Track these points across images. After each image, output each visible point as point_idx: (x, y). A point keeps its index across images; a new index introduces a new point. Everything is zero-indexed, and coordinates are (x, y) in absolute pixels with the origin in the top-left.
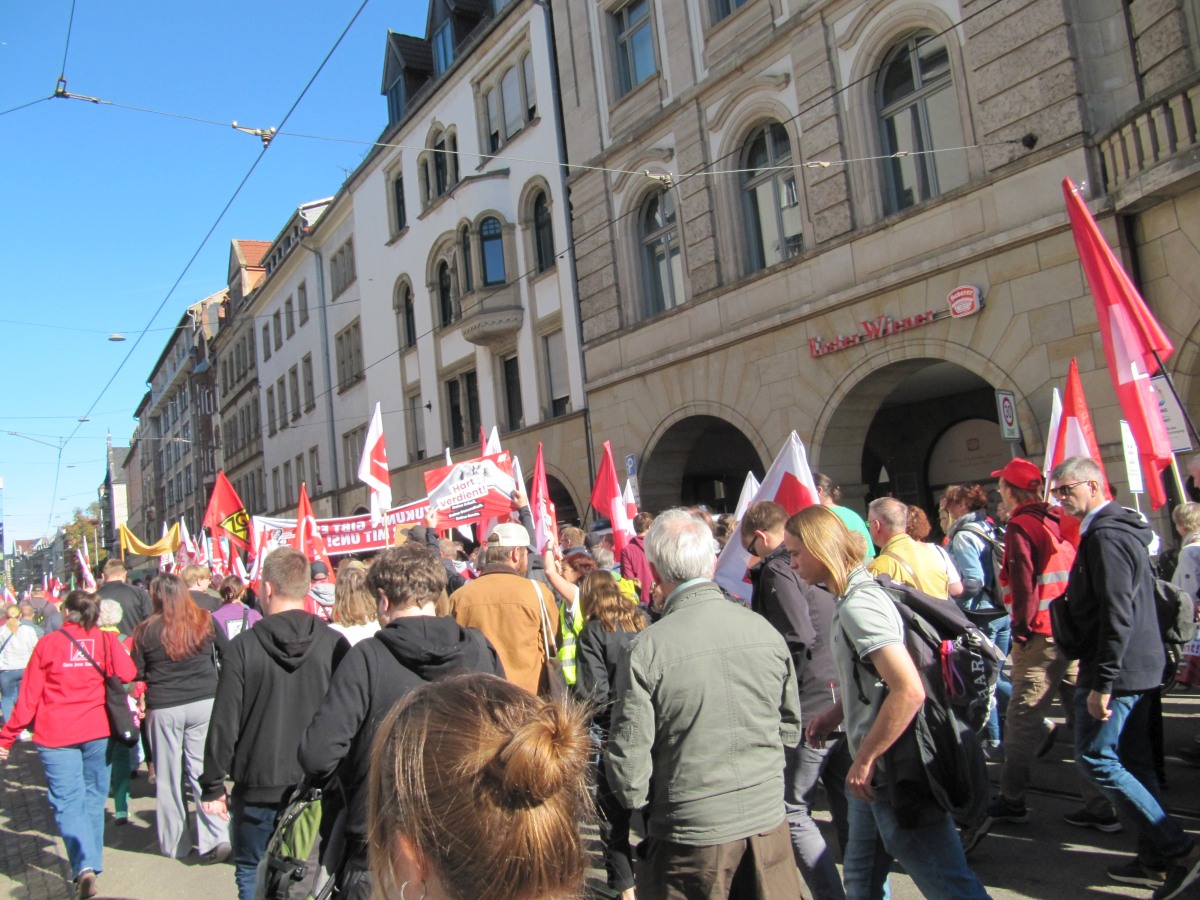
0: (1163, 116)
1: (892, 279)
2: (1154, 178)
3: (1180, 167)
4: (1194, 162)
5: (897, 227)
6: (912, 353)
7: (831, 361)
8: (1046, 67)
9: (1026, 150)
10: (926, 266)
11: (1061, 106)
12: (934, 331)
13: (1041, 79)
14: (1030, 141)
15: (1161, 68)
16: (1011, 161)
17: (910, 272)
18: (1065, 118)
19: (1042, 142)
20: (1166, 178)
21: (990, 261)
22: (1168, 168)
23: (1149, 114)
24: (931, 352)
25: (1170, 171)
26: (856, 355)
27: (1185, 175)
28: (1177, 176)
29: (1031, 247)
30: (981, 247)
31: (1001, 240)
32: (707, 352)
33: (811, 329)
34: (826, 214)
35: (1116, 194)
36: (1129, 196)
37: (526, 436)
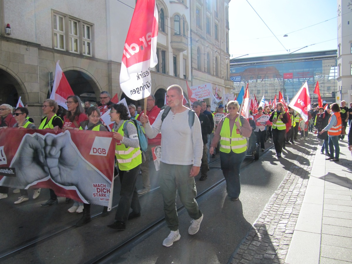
5: (218, 78)
14: (223, 77)
17: (219, 84)
21: (221, 87)
30: (221, 85)
34: (214, 72)
35: (226, 86)
36: (227, 87)
37: (181, 80)
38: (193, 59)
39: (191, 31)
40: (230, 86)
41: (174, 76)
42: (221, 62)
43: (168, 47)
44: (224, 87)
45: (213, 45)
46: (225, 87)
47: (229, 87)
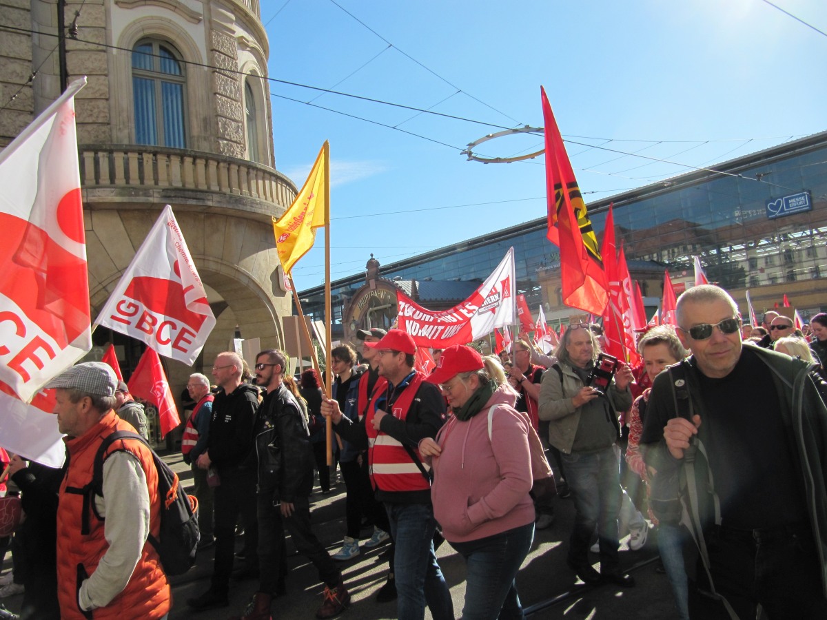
0: (107, 160)
2: (99, 194)
3: (121, 195)
4: (131, 195)
8: (10, 81)
11: (20, 114)
13: (6, 87)
15: (89, 127)
18: (22, 124)
20: (110, 197)
22: (112, 192)
23: (96, 153)
25: (113, 194)
27: (125, 201)
28: (118, 199)
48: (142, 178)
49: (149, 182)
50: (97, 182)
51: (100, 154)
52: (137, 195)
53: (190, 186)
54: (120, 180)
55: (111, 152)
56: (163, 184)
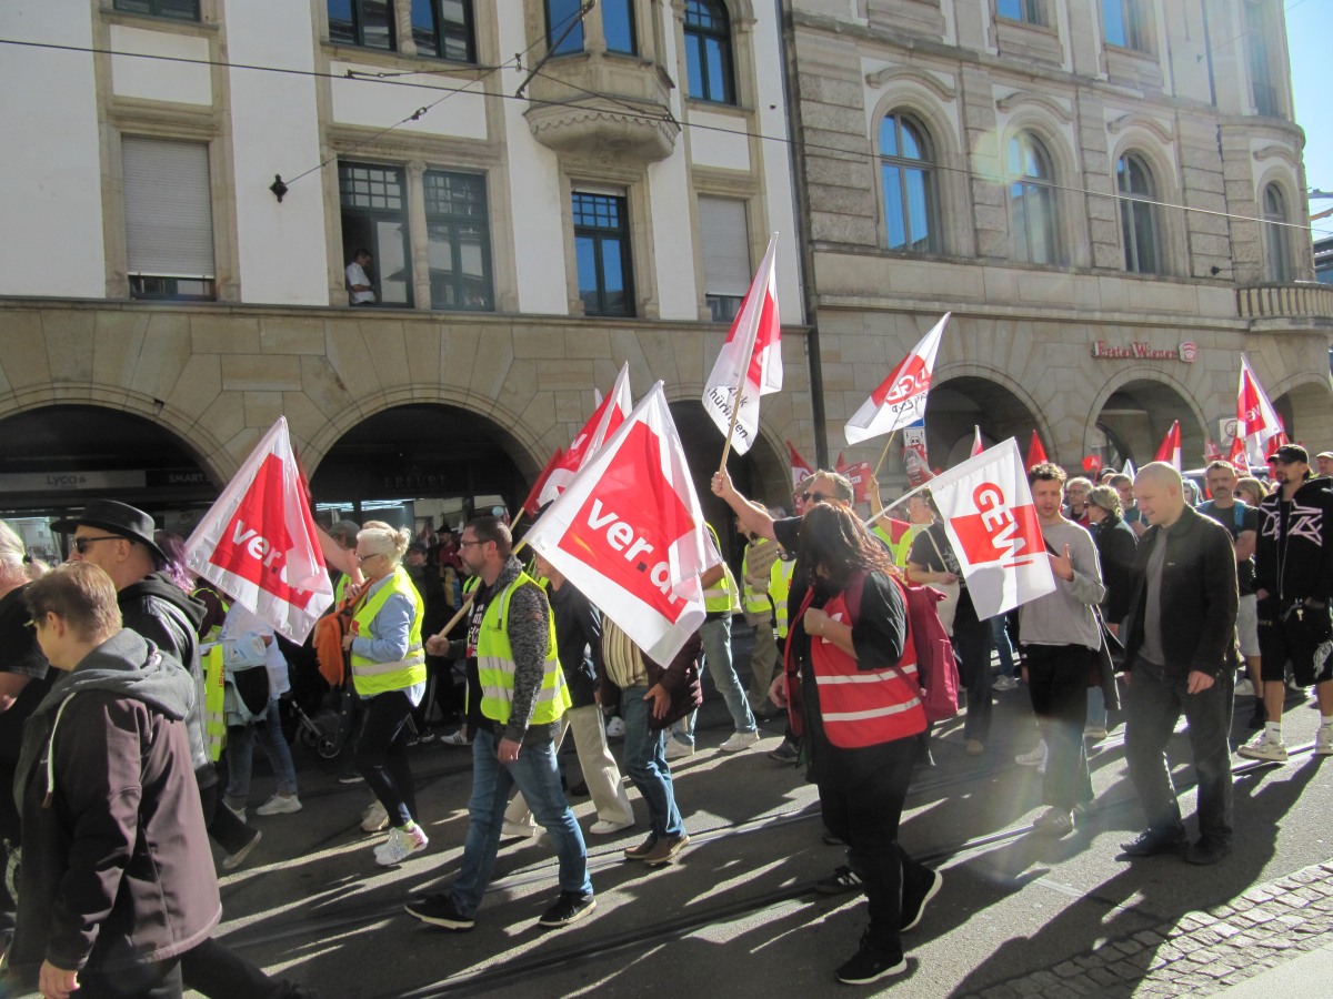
0: (1277, 294)
1: (1154, 319)
2: (1279, 323)
3: (1292, 323)
4: (1298, 324)
5: (1149, 283)
6: (1154, 376)
7: (1104, 363)
8: (1220, 234)
9: (1210, 274)
10: (1173, 320)
11: (1225, 260)
12: (1168, 366)
13: (1217, 238)
14: (1215, 270)
15: (1247, 266)
16: (1205, 277)
17: (1164, 320)
18: (1227, 268)
19: (1218, 275)
20: (1285, 326)
21: (1196, 331)
22: (1287, 321)
23: (1270, 289)
24: (1165, 379)
25: (1287, 323)
26: (1122, 364)
27: (1295, 328)
28: (1291, 327)
29: (1212, 333)
30: (1201, 322)
31: (1208, 322)
32: (997, 318)
33: (1093, 333)
34: (1104, 246)
35: (1253, 322)
36: (1262, 326)
37: (664, 334)
38: (815, 193)
39: (787, 21)
40: (1293, 320)
41: (582, 314)
42: (1183, 178)
43: (502, 145)
44: (1230, 330)
45: (1077, 85)
46: (1246, 332)
47: (1282, 324)
48: (1289, 308)
49: (1303, 312)
50: (1272, 313)
51: (1273, 290)
52: (1301, 324)
53: (1322, 315)
54: (1286, 313)
55: (1279, 288)
56: (1310, 314)
